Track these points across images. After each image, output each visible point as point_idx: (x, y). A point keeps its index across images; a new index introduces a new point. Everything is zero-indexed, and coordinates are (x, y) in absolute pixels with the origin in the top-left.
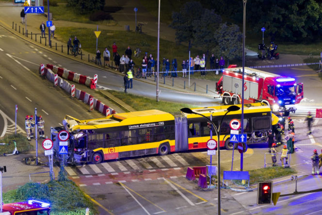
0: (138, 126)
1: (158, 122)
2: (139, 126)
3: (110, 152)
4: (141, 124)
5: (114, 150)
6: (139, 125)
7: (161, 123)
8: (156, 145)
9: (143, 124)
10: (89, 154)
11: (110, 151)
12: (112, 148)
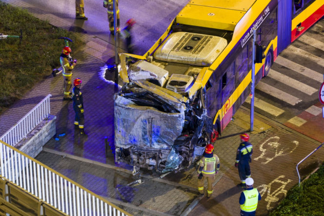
0: (249, 34)
1: (263, 13)
5: (228, 106)
6: (249, 30)
7: (267, 11)
9: (252, 26)
11: (225, 110)
12: (227, 102)
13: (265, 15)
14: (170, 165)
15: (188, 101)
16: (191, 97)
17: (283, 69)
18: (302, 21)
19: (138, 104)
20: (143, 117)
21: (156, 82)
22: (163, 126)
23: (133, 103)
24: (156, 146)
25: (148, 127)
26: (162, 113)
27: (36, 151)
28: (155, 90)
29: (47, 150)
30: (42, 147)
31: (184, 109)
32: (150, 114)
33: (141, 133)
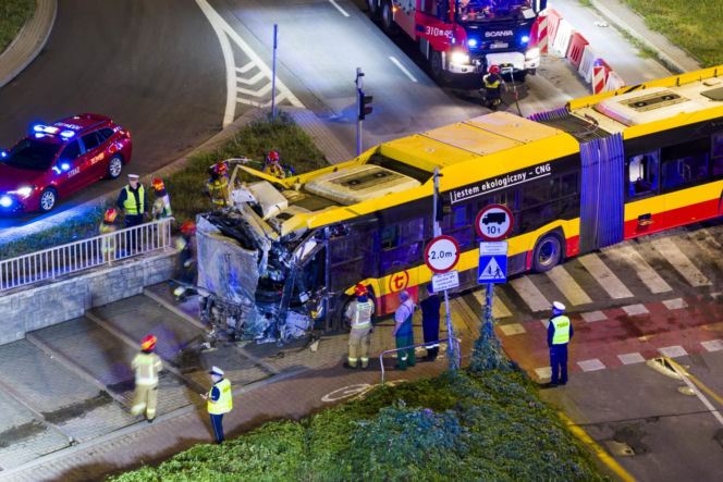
0: (476, 189)
1: (532, 168)
2: (481, 190)
3: (395, 289)
4: (483, 182)
5: (404, 281)
6: (479, 184)
7: (542, 169)
8: (526, 242)
9: (491, 180)
10: (331, 307)
11: (393, 284)
12: (401, 274)
13: (535, 175)
14: (249, 329)
15: (278, 239)
16: (283, 235)
17: (578, 271)
18: (654, 212)
19: (224, 233)
20: (218, 251)
21: (258, 209)
22: (240, 269)
23: (218, 231)
24: (237, 299)
25: (225, 267)
26: (241, 249)
27: (126, 288)
28: (251, 218)
29: (147, 293)
30: (141, 288)
31: (267, 248)
32: (227, 248)
33: (218, 276)
